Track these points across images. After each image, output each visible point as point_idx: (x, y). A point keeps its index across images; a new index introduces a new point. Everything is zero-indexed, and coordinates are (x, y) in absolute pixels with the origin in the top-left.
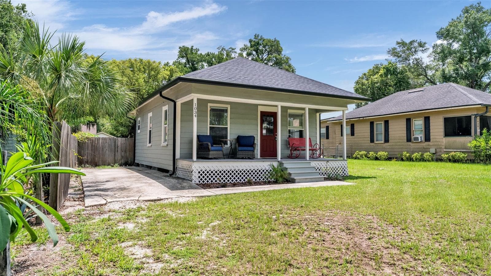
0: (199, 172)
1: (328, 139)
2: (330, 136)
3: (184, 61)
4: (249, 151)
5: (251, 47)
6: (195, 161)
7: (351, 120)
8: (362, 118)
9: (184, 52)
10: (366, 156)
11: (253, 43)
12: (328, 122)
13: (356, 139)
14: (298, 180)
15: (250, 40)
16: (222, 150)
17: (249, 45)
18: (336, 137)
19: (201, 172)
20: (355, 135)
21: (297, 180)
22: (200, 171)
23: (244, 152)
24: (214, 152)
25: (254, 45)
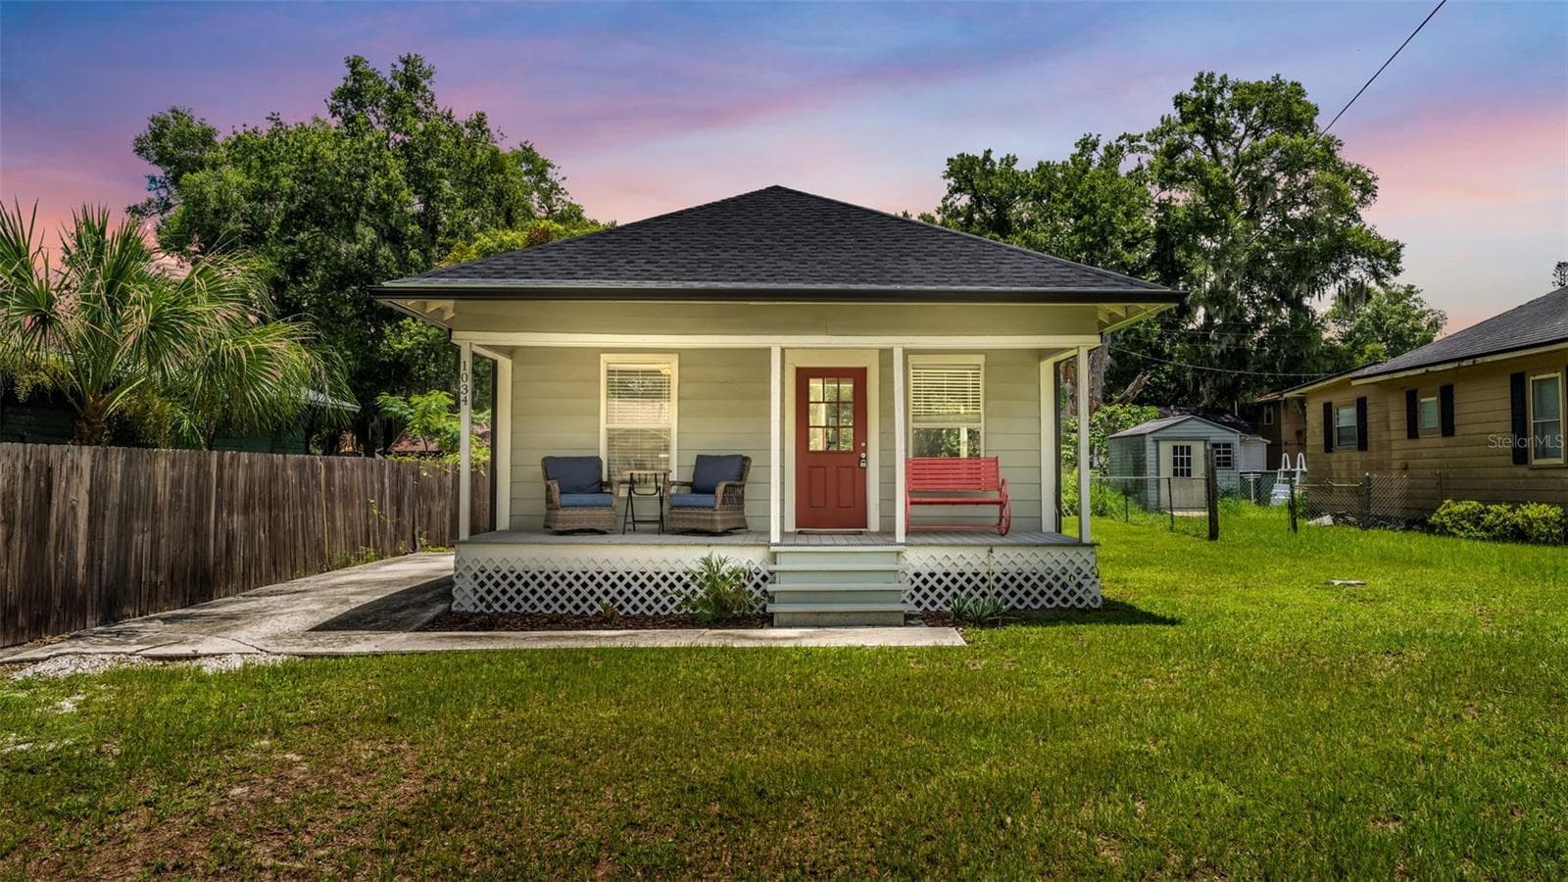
0: (476, 577)
1: (1366, 449)
2: (1372, 437)
3: (963, 201)
4: (704, 507)
5: (1186, 119)
6: (464, 542)
7: (1431, 369)
8: (1470, 362)
9: (965, 172)
10: (1477, 521)
11: (1189, 107)
12: (1354, 383)
13: (1459, 451)
14: (786, 618)
15: (1177, 97)
16: (609, 506)
17: (1175, 114)
18: (1391, 441)
19: (482, 577)
20: (1458, 431)
21: (781, 617)
22: (479, 574)
23: (696, 511)
24: (577, 512)
25: (1197, 112)
